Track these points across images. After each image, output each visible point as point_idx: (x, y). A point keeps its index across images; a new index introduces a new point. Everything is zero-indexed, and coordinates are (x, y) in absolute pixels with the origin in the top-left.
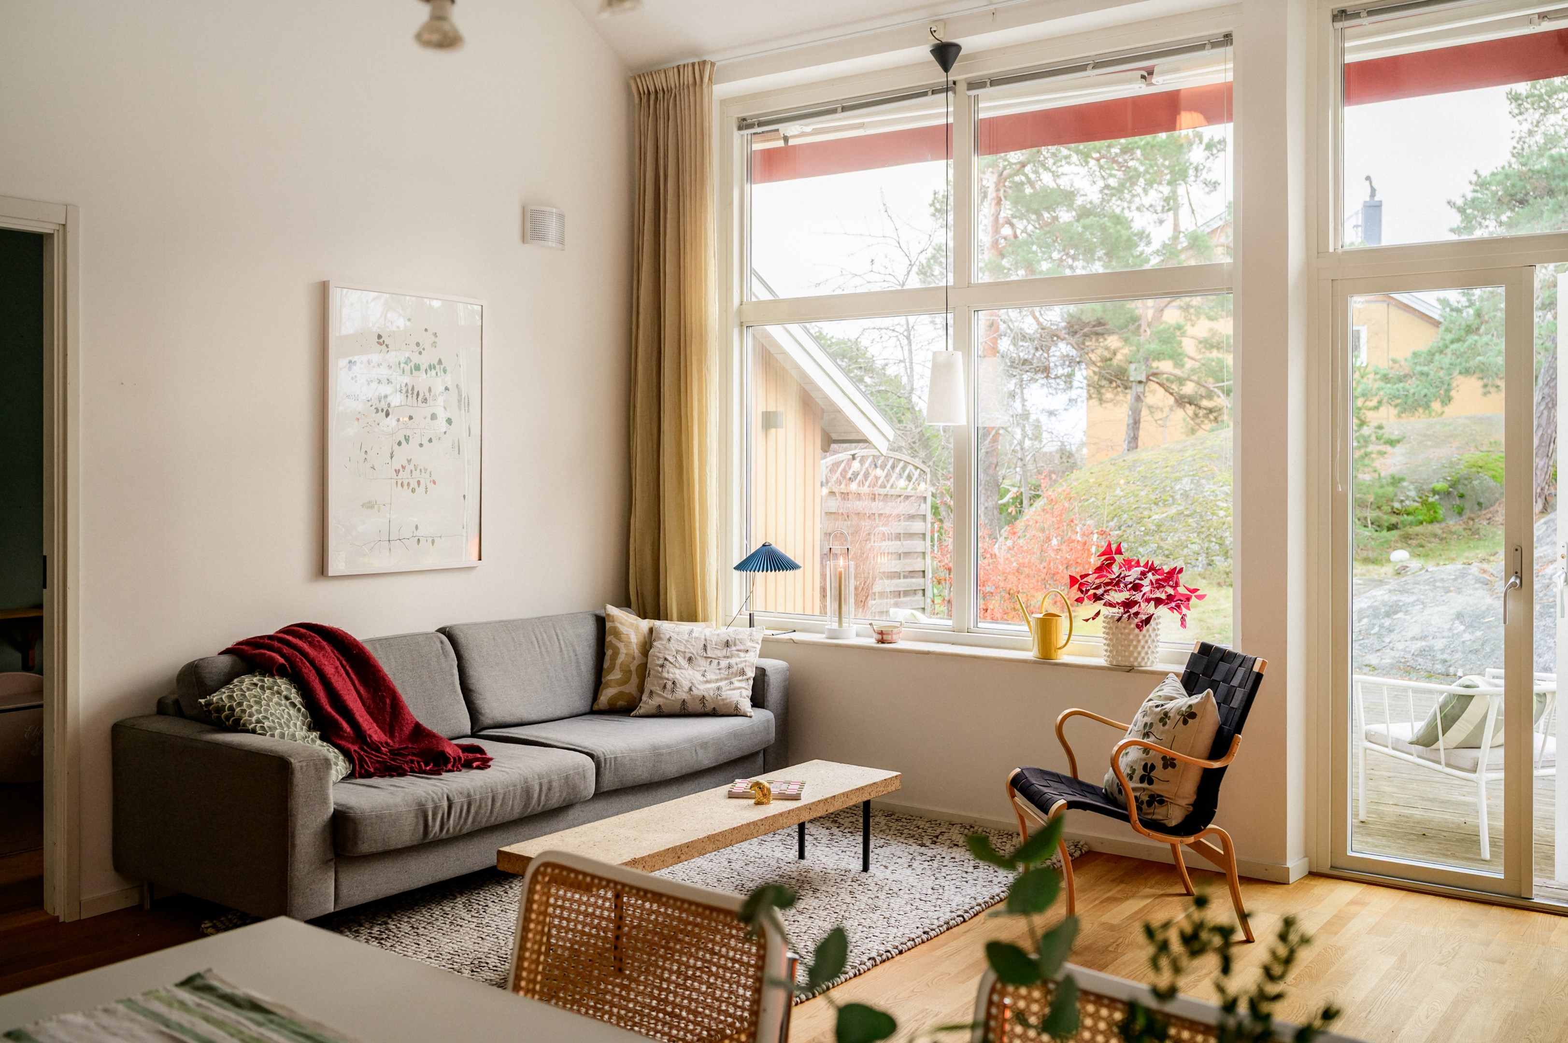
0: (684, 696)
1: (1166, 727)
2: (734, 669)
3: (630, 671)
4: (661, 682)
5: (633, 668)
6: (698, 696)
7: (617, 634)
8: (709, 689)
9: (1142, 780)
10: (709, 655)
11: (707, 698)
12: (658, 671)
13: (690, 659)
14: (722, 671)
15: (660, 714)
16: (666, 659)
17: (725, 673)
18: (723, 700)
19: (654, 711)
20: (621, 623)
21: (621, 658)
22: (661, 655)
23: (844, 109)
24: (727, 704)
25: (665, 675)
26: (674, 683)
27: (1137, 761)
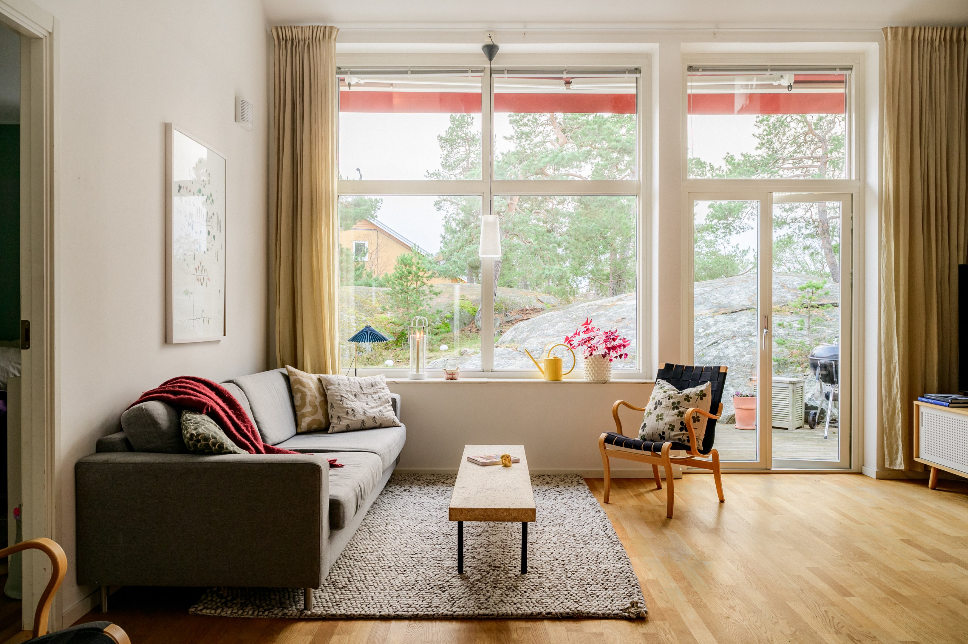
0: (363, 417)
1: (691, 402)
2: (383, 399)
3: (316, 406)
4: (344, 410)
5: (317, 404)
6: (371, 417)
7: (300, 383)
8: (375, 412)
9: (681, 429)
10: (365, 392)
11: (376, 417)
12: (340, 404)
13: (355, 395)
14: (377, 401)
15: (348, 430)
16: (342, 396)
17: (379, 402)
18: (386, 418)
19: (344, 429)
20: (301, 376)
21: (308, 399)
22: (338, 394)
23: (412, 72)
24: (388, 420)
25: (345, 405)
26: (353, 410)
27: (674, 421)
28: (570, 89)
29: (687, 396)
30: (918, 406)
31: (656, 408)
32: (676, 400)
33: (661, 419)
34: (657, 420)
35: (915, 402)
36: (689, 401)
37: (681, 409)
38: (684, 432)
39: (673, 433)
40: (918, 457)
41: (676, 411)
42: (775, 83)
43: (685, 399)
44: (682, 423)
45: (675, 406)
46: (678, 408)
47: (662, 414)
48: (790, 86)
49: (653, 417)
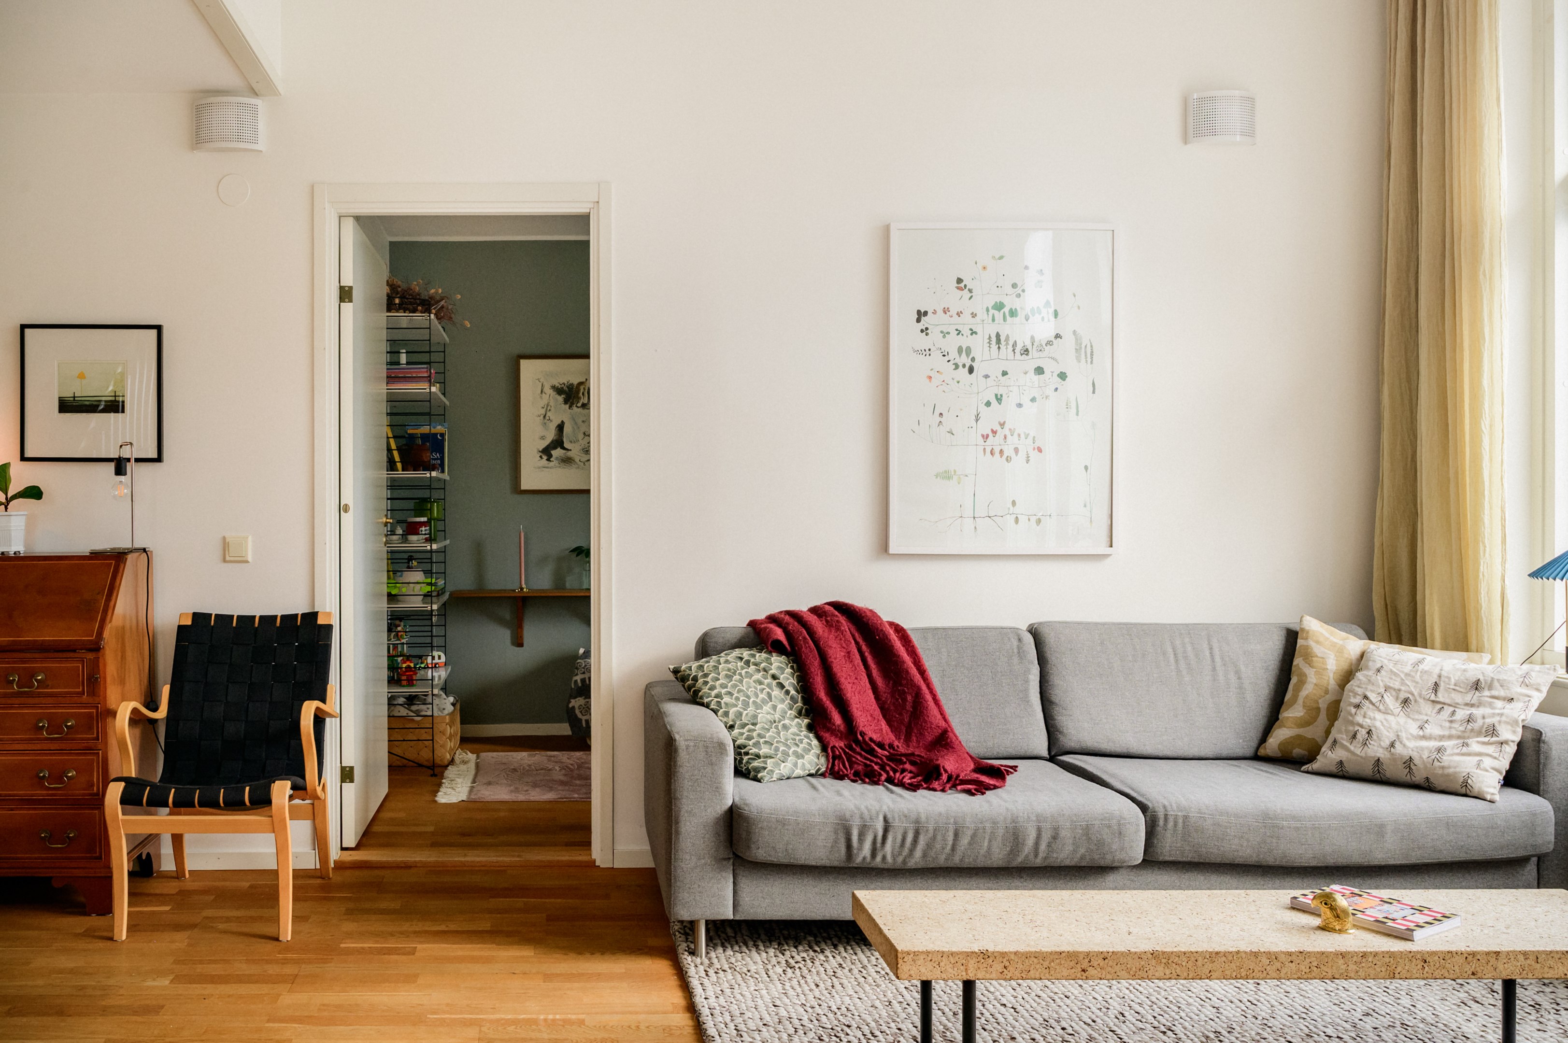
0: (1381, 753)
2: (1476, 726)
3: (1318, 709)
4: (1351, 728)
5: (1323, 705)
6: (1401, 757)
7: (1308, 657)
8: (1422, 749)
10: (1441, 699)
11: (1416, 761)
12: (1352, 714)
13: (1406, 701)
14: (1455, 725)
16: (1366, 697)
17: (1458, 728)
18: (1443, 768)
20: (1317, 642)
21: (1308, 690)
22: (1360, 691)
24: (1448, 775)
25: (1359, 719)
26: (1369, 732)
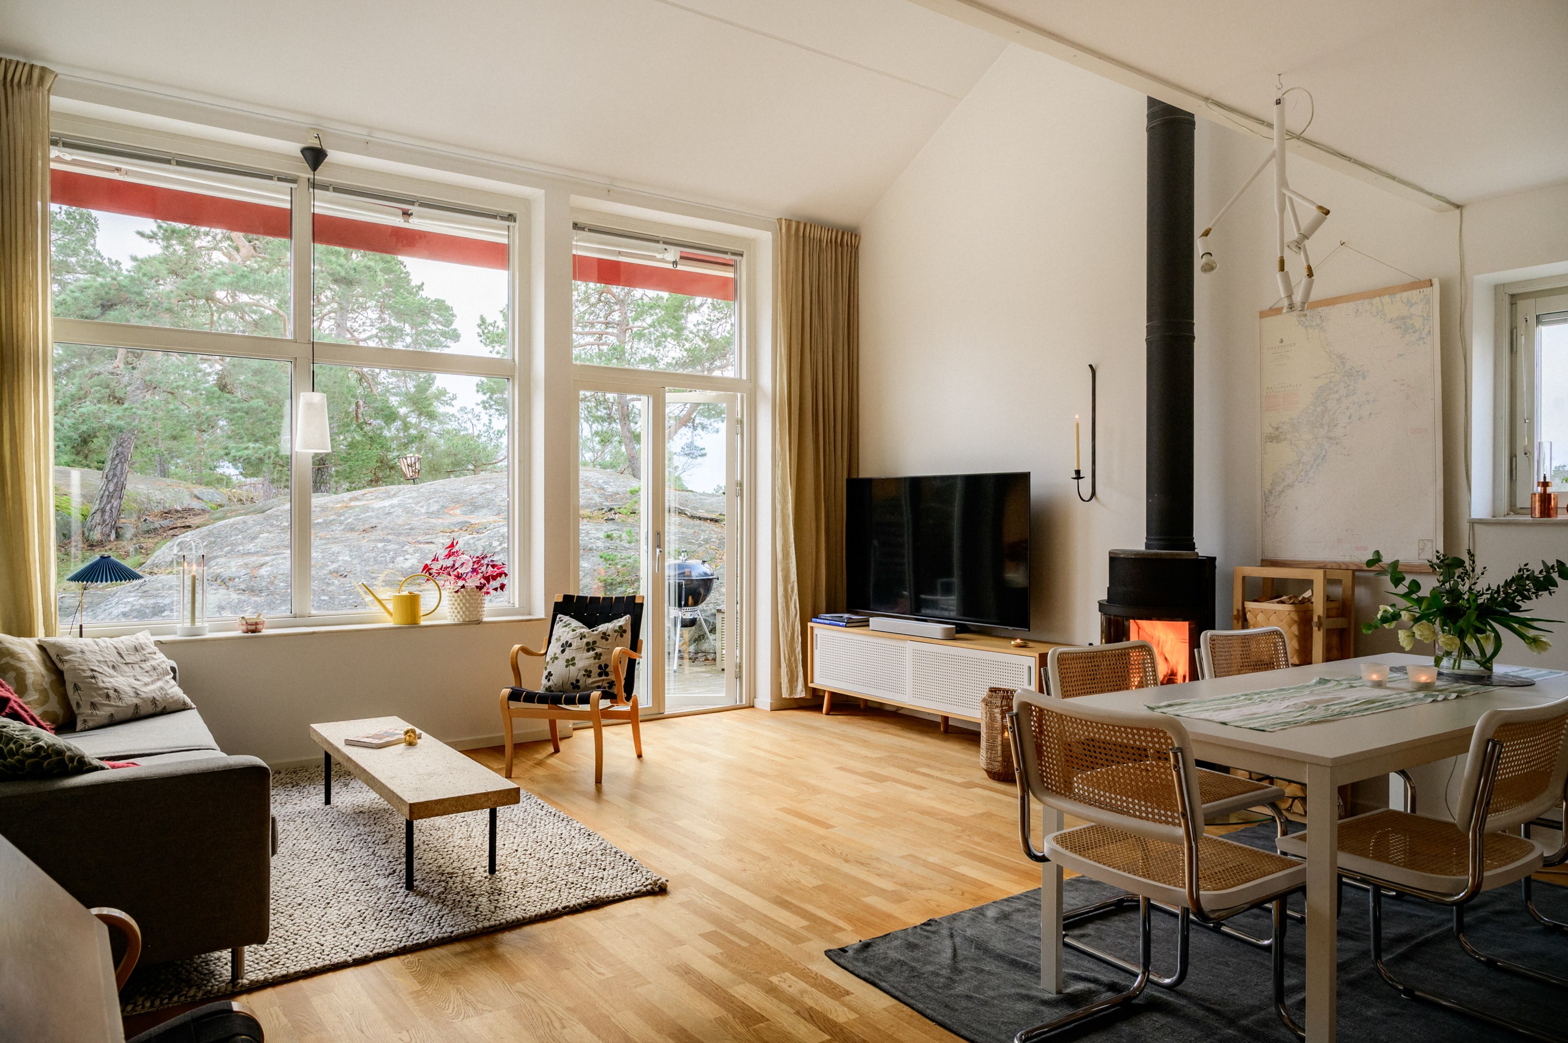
0: (136, 701)
1: (609, 641)
2: (158, 670)
3: (45, 690)
4: (100, 692)
5: (47, 686)
6: (147, 698)
7: (11, 654)
8: (154, 691)
9: (600, 675)
10: (128, 661)
11: (157, 698)
12: (91, 683)
13: (114, 667)
14: (151, 673)
15: (113, 722)
16: (92, 670)
17: (154, 674)
18: (172, 697)
19: (106, 721)
20: (11, 644)
21: (30, 679)
22: (85, 668)
23: (179, 163)
24: (176, 701)
25: (101, 685)
26: (115, 691)
27: (590, 665)
28: (408, 222)
29: (604, 633)
30: (812, 628)
31: (563, 651)
32: (590, 640)
33: (574, 664)
34: (567, 666)
35: (810, 624)
36: (607, 640)
37: (598, 650)
38: (604, 677)
39: (590, 680)
40: (812, 682)
41: (592, 653)
42: (659, 256)
43: (602, 638)
44: (600, 667)
45: (590, 647)
46: (594, 649)
47: (573, 659)
48: (675, 263)
49: (561, 662)
